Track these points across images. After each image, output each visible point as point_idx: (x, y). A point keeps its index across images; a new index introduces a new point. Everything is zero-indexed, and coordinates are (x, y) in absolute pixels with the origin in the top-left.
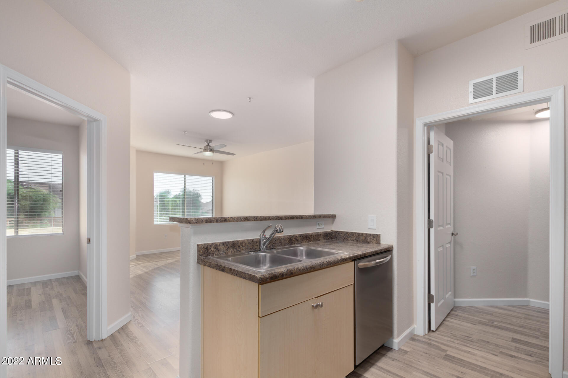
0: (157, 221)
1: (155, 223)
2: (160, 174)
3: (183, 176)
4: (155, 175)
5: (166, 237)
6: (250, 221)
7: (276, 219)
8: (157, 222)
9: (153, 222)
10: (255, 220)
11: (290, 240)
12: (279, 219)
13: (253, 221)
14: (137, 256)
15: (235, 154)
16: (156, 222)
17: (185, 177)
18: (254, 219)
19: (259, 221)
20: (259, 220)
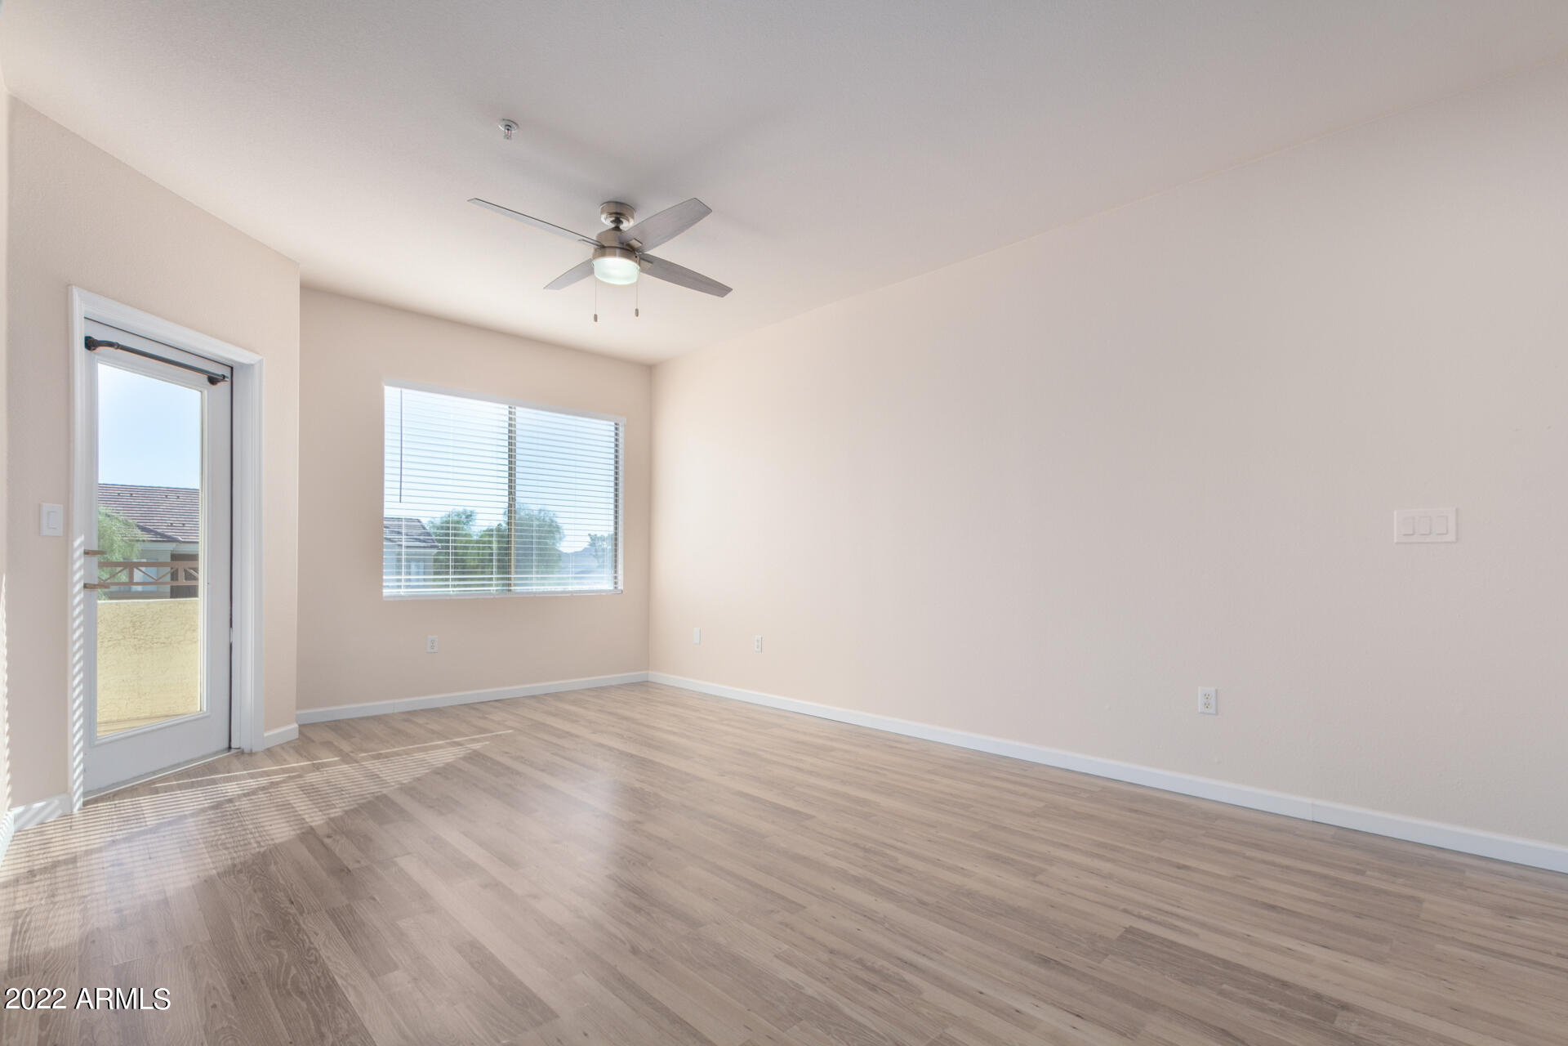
0: (399, 584)
1: (386, 592)
2: (410, 395)
3: (503, 409)
4: (391, 394)
5: (432, 647)
8: (399, 587)
9: (382, 587)
14: (300, 726)
15: (729, 290)
16: (393, 587)
17: (510, 413)
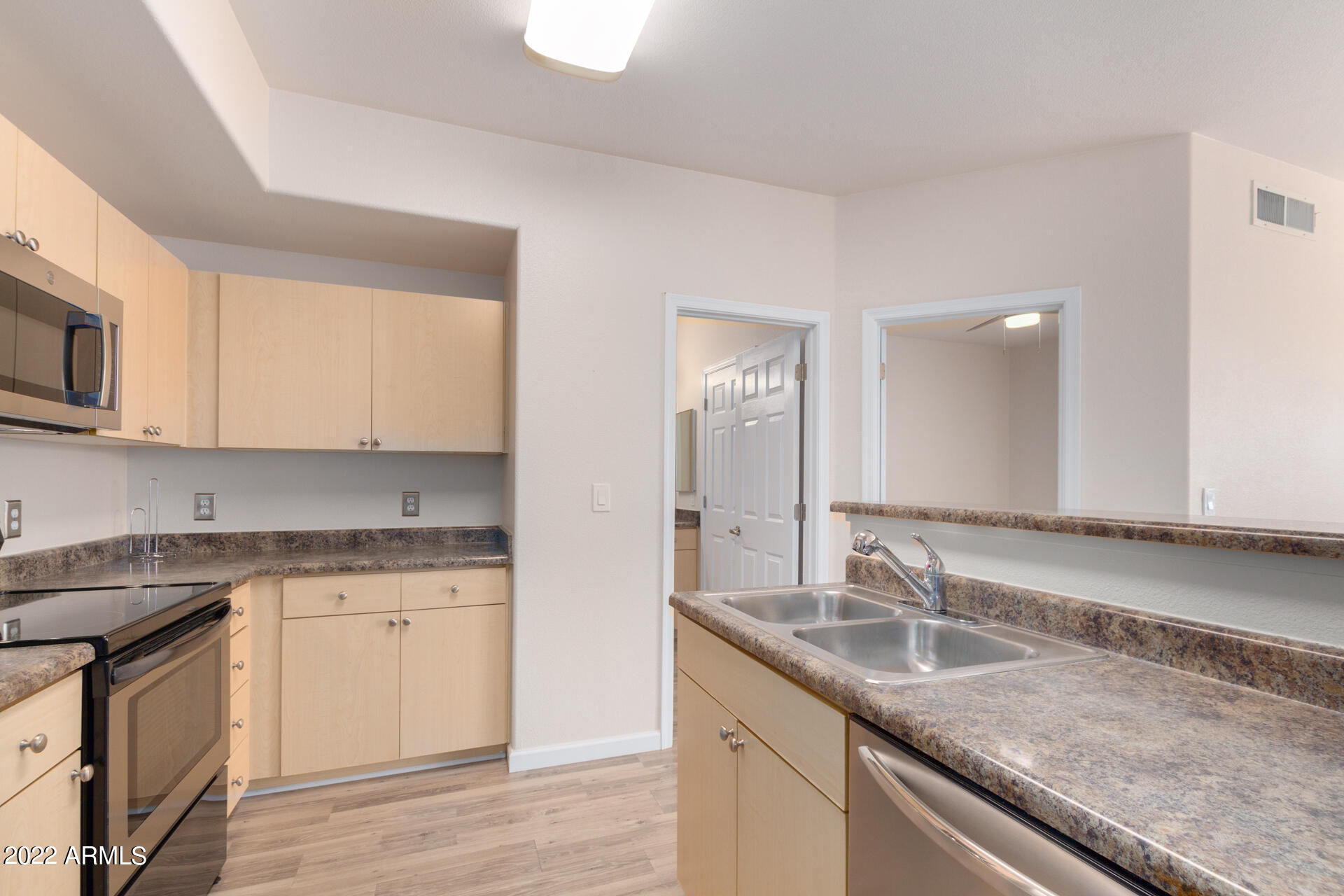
6: (931, 520)
7: (1015, 526)
10: (943, 521)
11: (1092, 623)
12: (1027, 527)
13: (938, 520)
18: (941, 518)
19: (956, 525)
20: (956, 521)
